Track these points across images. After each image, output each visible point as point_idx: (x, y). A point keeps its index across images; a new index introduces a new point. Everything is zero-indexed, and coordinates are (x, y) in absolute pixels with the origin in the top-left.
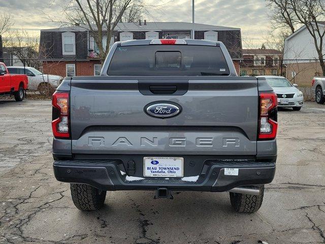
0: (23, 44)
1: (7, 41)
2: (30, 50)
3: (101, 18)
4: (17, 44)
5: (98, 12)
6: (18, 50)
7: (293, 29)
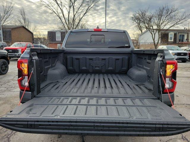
0: (41, 37)
1: (35, 35)
2: (44, 39)
3: (70, 26)
4: (39, 37)
5: (69, 24)
6: (40, 39)
7: (142, 32)
